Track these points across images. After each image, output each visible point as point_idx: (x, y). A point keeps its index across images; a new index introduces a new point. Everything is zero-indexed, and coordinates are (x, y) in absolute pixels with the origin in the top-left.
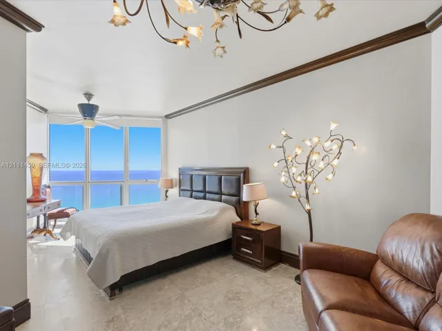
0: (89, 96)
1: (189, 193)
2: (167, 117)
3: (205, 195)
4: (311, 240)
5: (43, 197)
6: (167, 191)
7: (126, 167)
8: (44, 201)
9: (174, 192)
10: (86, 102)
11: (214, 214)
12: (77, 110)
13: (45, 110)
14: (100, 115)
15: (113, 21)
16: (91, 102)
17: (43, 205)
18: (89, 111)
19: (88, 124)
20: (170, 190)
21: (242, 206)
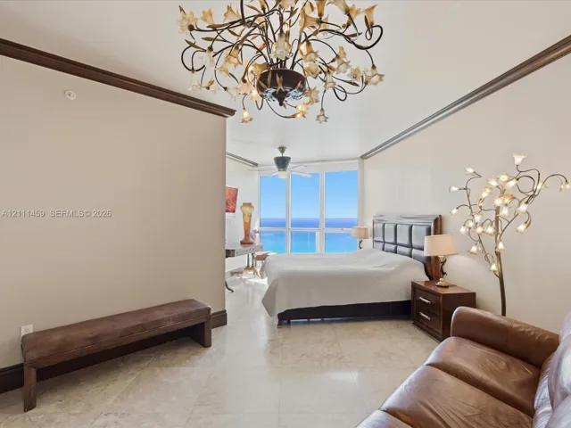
0: (282, 149)
1: (381, 245)
2: (364, 157)
3: (396, 248)
4: (504, 313)
5: (251, 240)
6: (360, 242)
7: (322, 214)
8: (251, 243)
9: (368, 243)
10: (280, 155)
11: (393, 268)
12: (273, 162)
13: (256, 165)
14: (293, 163)
15: (243, 121)
16: (284, 155)
17: (252, 247)
18: (282, 163)
19: (283, 175)
20: (364, 240)
21: (432, 263)
